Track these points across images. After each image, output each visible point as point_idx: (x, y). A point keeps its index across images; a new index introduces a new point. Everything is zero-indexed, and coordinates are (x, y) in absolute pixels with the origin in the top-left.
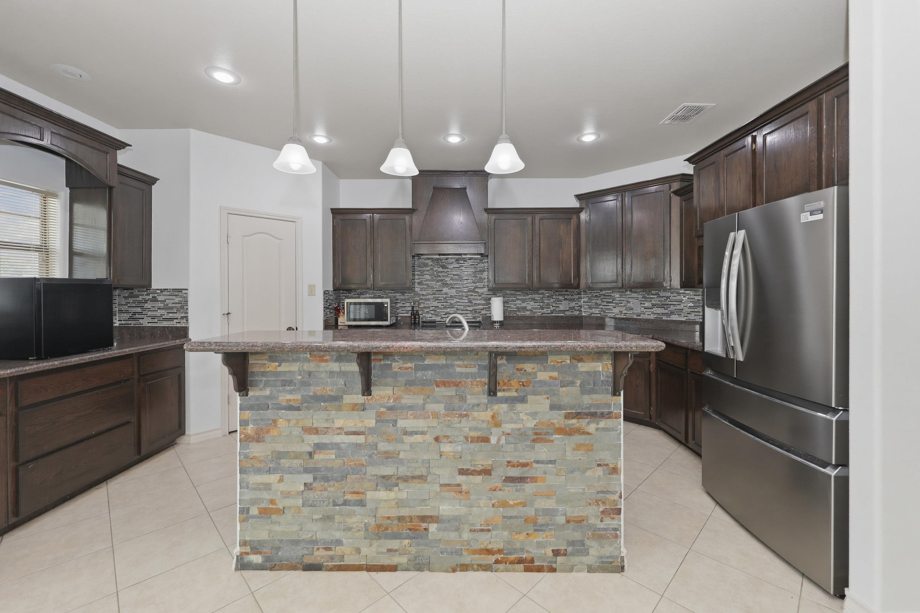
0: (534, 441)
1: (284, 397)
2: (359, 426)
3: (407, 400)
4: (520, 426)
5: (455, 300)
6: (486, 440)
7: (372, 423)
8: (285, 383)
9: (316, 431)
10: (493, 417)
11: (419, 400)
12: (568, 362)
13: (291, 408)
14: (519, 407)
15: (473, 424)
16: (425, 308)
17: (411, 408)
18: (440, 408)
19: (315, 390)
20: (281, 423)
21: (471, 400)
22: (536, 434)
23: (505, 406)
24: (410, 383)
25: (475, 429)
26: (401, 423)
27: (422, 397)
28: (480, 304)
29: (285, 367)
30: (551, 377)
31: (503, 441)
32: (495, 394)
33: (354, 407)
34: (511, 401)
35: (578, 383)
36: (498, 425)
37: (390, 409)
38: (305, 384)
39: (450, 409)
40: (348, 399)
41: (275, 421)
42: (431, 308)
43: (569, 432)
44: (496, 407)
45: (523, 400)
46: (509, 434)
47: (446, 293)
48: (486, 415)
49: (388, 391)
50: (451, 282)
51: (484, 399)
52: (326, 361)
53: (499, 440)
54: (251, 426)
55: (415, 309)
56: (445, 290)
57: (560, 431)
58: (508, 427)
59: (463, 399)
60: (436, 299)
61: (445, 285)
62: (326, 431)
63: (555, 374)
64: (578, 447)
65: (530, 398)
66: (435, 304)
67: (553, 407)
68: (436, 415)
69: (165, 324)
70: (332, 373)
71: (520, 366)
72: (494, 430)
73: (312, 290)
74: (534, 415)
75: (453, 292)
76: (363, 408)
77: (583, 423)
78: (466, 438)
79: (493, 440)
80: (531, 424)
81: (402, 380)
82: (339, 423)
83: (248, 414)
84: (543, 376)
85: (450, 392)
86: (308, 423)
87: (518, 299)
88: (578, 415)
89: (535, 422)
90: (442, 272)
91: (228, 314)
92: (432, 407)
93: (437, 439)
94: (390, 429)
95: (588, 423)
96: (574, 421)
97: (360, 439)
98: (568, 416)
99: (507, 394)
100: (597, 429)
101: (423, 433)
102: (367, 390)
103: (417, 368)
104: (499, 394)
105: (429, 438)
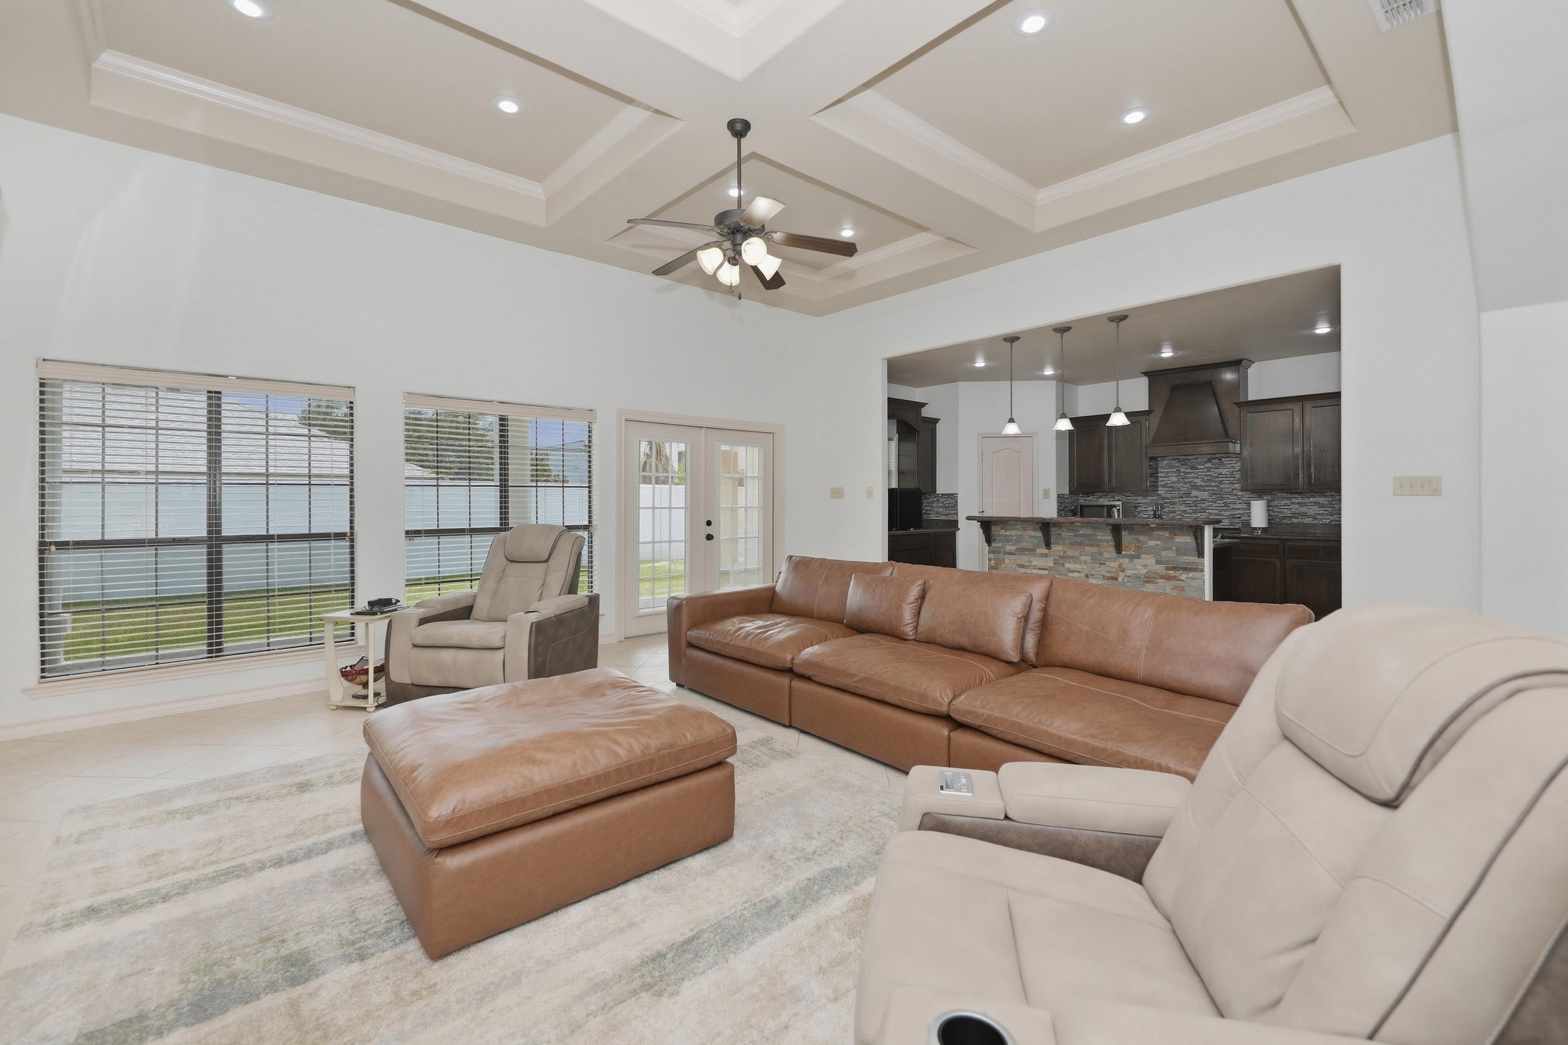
0: (1146, 582)
1: (1009, 548)
2: (1045, 565)
3: (1070, 553)
4: (1136, 572)
5: (1207, 504)
6: (1116, 579)
7: (1051, 564)
8: (1008, 541)
9: (1022, 566)
10: (1120, 566)
11: (1077, 553)
12: (1168, 535)
13: (1011, 553)
14: (1136, 561)
15: (1108, 569)
16: (1171, 512)
17: (1072, 557)
18: (1088, 559)
19: (1023, 545)
20: (1007, 561)
21: (1106, 555)
22: (1147, 578)
23: (1127, 560)
24: (1072, 544)
25: (1109, 572)
26: (1067, 565)
27: (1079, 552)
28: (1239, 509)
29: (1008, 533)
30: (1156, 545)
31: (1126, 580)
32: (1121, 553)
33: (1042, 555)
34: (1132, 558)
35: (1174, 549)
36: (1123, 571)
37: (1060, 557)
38: (1018, 542)
39: (1094, 559)
40: (1038, 551)
41: (1004, 560)
42: (1178, 512)
43: (1169, 578)
44: (1121, 560)
45: (1138, 557)
46: (1129, 576)
47: (1196, 497)
48: (1115, 565)
49: (1060, 548)
50: (1202, 483)
51: (1114, 555)
52: (1029, 530)
53: (1123, 580)
54: (993, 561)
55: (1157, 514)
56: (1194, 493)
57: (1162, 577)
58: (1129, 573)
59: (1101, 554)
60: (1184, 503)
61: (1195, 487)
62: (1028, 567)
63: (1159, 542)
64: (1174, 588)
65: (1143, 556)
66: (1183, 508)
67: (1158, 562)
68: (1085, 562)
69: (944, 518)
70: (1031, 537)
71: (1137, 537)
72: (1121, 574)
73: (1046, 493)
74: (1145, 566)
75: (1205, 495)
76: (1046, 556)
77: (1178, 573)
78: (1104, 576)
79: (1120, 579)
80: (1143, 571)
81: (1068, 542)
82: (1034, 563)
83: (992, 556)
84: (1151, 543)
85: (1095, 549)
86: (1019, 562)
87: (1293, 503)
88: (1174, 569)
89: (1146, 571)
90: (1189, 473)
91: (983, 512)
92: (1083, 558)
93: (1086, 576)
94: (1061, 568)
95: (1181, 574)
96: (1172, 572)
97: (1046, 572)
98: (1167, 569)
99: (1128, 553)
100: (1187, 578)
101: (1079, 572)
102: (1048, 545)
103: (1076, 536)
104: (1123, 553)
105: (1082, 575)
